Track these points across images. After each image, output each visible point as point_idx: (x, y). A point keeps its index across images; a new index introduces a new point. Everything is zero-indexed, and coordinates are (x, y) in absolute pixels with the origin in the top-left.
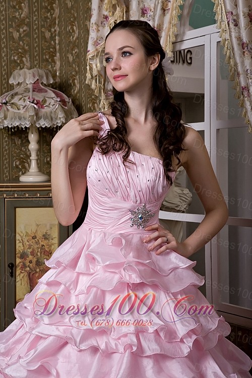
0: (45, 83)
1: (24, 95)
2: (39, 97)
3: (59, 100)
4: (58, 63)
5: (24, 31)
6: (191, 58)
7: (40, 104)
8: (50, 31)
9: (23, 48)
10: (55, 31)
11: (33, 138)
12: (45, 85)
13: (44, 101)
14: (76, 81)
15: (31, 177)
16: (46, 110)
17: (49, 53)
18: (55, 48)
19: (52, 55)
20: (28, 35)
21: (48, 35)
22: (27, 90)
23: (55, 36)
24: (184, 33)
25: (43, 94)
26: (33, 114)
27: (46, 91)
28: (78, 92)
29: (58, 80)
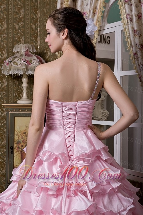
0: (31, 51)
1: (20, 57)
2: (28, 59)
3: (38, 60)
4: (39, 42)
5: (21, 25)
6: (109, 40)
7: (29, 62)
8: (35, 25)
9: (21, 34)
10: (38, 25)
11: (25, 80)
12: (32, 53)
13: (31, 61)
14: (48, 51)
15: (23, 101)
16: (31, 66)
17: (34, 36)
18: (37, 34)
19: (36, 37)
20: (23, 26)
21: (34, 27)
22: (22, 55)
23: (38, 28)
24: (104, 26)
25: (30, 57)
26: (25, 67)
27: (32, 56)
28: (49, 57)
29: (39, 51)
